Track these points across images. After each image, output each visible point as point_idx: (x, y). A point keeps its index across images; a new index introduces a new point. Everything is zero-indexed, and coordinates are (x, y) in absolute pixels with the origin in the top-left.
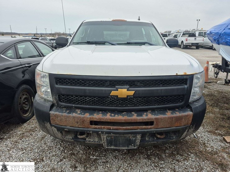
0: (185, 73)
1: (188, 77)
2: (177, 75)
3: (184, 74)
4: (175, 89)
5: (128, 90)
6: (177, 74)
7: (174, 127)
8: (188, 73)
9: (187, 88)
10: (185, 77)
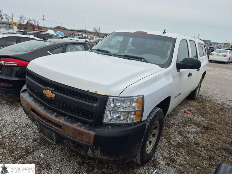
0: (96, 92)
1: (98, 96)
2: (88, 92)
3: (94, 92)
4: (85, 104)
5: (51, 92)
6: (88, 90)
7: (78, 140)
8: (99, 93)
9: (96, 107)
10: (95, 95)
